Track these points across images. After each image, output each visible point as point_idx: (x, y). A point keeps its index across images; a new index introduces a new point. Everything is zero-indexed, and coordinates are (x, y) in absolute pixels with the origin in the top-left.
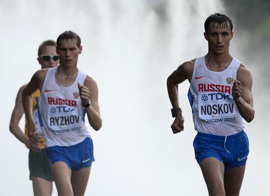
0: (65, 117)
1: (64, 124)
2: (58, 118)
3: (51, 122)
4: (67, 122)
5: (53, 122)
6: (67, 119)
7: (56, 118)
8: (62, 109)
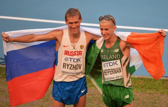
0: (73, 65)
1: (72, 69)
2: (69, 64)
3: (64, 66)
4: (74, 68)
5: (65, 66)
6: (74, 66)
7: (67, 64)
8: (72, 60)
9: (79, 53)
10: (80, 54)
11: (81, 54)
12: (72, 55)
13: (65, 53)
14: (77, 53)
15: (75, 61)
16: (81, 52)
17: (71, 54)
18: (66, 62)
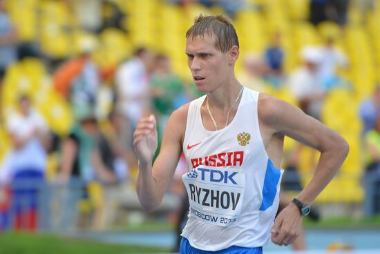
0: (212, 191)
1: (208, 205)
2: (200, 189)
4: (215, 201)
5: (193, 193)
6: (215, 195)
7: (197, 188)
8: (207, 175)
9: (235, 160)
10: (238, 163)
11: (241, 160)
16: (242, 153)
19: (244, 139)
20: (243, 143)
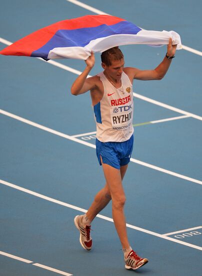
0: (125, 115)
1: (124, 122)
2: (120, 116)
4: (127, 119)
5: (115, 120)
7: (118, 117)
8: (123, 109)
9: (128, 99)
12: (120, 104)
13: (112, 103)
14: (125, 100)
15: (126, 109)
16: (130, 96)
17: (119, 102)
18: (116, 115)
19: (128, 90)
20: (129, 92)
